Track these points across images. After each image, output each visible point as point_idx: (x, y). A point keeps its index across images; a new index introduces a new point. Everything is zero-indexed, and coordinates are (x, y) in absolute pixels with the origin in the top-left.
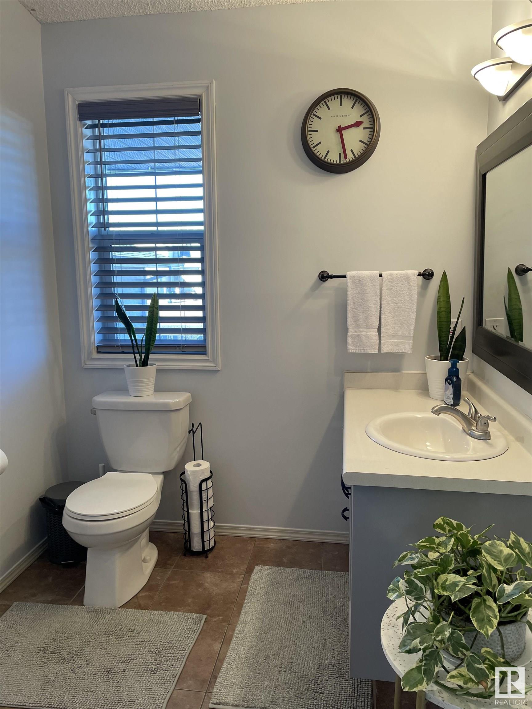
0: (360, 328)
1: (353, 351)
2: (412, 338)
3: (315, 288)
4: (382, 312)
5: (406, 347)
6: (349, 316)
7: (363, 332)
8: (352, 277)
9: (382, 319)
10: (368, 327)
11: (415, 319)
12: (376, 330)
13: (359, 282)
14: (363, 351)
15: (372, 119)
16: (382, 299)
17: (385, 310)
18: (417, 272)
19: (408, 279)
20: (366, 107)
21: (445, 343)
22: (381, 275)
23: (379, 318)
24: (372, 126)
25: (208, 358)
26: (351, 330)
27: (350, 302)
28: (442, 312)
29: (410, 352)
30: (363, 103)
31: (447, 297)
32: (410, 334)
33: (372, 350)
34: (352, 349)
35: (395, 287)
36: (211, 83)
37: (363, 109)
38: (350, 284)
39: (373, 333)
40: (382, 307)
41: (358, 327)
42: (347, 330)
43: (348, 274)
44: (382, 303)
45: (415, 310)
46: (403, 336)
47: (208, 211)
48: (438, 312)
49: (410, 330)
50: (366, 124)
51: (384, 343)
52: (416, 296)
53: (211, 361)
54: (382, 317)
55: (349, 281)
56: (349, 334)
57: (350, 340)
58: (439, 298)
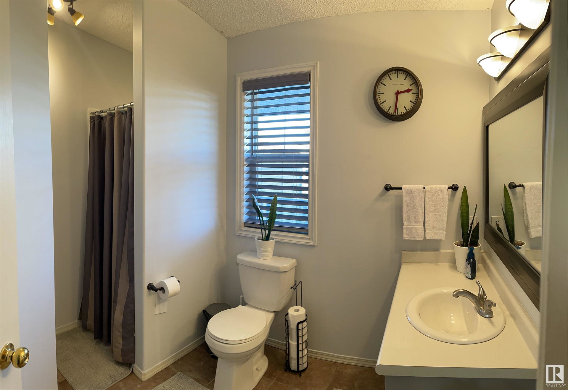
0: (411, 223)
1: (407, 239)
2: (445, 230)
3: (382, 195)
4: (426, 212)
5: (441, 235)
6: (404, 215)
7: (413, 226)
8: (406, 189)
9: (426, 217)
10: (416, 222)
11: (446, 217)
12: (422, 224)
13: (410, 193)
14: (413, 239)
15: (417, 88)
16: (426, 204)
17: (427, 211)
18: (447, 187)
19: (442, 191)
20: (413, 80)
21: (466, 233)
22: (424, 188)
23: (424, 216)
24: (418, 92)
25: (309, 237)
26: (405, 224)
27: (404, 205)
28: (464, 212)
29: (444, 239)
30: (412, 77)
31: (466, 203)
32: (444, 228)
33: (419, 238)
34: (406, 237)
35: (434, 196)
36: (317, 63)
37: (412, 81)
38: (404, 194)
39: (421, 226)
40: (426, 209)
41: (410, 222)
42: (403, 225)
43: (403, 187)
44: (426, 206)
45: (447, 211)
46: (440, 228)
47: (313, 143)
48: (461, 213)
49: (444, 224)
50: (414, 91)
51: (428, 233)
52: (447, 202)
53: (311, 239)
54: (426, 215)
55: (404, 192)
56: (404, 227)
57: (404, 231)
58: (461, 203)
